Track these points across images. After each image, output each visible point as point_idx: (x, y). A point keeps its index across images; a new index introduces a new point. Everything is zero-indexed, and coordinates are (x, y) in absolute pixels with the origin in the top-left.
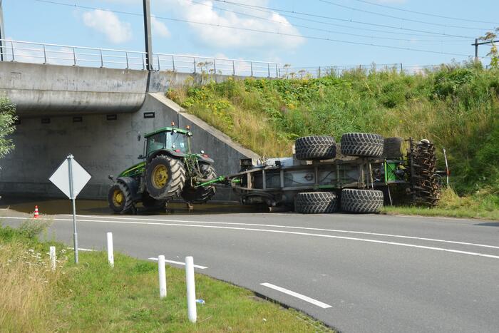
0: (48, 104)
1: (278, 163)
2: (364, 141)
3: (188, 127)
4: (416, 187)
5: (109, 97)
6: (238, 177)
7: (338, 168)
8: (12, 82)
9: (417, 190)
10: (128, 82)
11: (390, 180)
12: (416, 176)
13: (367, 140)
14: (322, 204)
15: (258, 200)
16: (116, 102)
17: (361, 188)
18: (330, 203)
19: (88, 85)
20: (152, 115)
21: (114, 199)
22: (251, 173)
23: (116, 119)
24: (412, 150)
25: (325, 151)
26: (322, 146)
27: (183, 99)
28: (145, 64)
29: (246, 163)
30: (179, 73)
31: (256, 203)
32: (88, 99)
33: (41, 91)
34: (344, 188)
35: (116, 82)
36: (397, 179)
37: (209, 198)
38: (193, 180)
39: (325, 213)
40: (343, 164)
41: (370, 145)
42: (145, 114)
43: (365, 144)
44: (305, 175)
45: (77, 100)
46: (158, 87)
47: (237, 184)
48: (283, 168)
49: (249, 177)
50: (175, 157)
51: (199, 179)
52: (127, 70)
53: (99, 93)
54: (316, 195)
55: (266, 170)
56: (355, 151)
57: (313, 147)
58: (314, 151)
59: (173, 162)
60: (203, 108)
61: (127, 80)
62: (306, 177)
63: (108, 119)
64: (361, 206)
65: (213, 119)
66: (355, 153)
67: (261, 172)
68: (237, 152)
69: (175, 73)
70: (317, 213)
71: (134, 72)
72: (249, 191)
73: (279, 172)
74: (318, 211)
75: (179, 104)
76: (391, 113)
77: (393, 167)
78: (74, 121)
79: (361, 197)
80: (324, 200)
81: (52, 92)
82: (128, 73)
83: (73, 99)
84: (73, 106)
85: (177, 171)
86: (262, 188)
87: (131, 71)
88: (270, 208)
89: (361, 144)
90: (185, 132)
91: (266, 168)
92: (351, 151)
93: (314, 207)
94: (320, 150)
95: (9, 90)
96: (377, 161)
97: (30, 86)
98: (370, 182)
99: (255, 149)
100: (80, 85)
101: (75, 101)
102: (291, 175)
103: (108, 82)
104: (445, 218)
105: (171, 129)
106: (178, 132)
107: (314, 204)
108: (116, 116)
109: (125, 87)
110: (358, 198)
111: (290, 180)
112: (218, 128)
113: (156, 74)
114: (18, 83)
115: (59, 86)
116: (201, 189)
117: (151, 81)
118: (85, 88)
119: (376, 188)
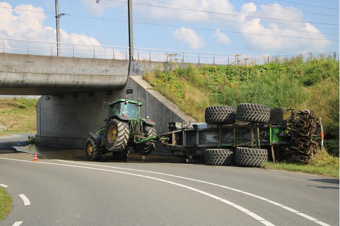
0: (54, 83)
1: (195, 126)
2: (251, 110)
3: (139, 99)
4: (294, 147)
5: (100, 79)
6: (166, 136)
7: (235, 131)
8: (27, 68)
9: (295, 150)
10: (113, 68)
11: (274, 141)
12: (294, 138)
13: (253, 109)
14: (221, 158)
15: (180, 154)
16: (105, 82)
17: (251, 147)
18: (227, 158)
19: (83, 70)
20: (130, 92)
21: (88, 149)
22: (175, 133)
23: (111, 94)
24: (292, 118)
25: (224, 118)
26: (222, 114)
27: (152, 80)
28: (128, 56)
29: (172, 126)
30: (154, 62)
31: (179, 156)
32: (84, 80)
33: (48, 74)
34: (239, 146)
35: (104, 68)
36: (280, 140)
37: (151, 151)
38: (136, 138)
39: (223, 165)
40: (239, 128)
41: (256, 113)
42: (127, 90)
43: (252, 113)
44: (214, 135)
45: (76, 81)
46: (137, 72)
47: (166, 141)
48: (198, 130)
49: (174, 136)
50: (122, 121)
51: (140, 137)
52: (113, 60)
53: (91, 76)
54: (216, 151)
55: (185, 131)
56: (244, 118)
57: (215, 114)
58: (216, 117)
59: (120, 124)
60: (165, 86)
61: (113, 66)
62: (214, 137)
63: (107, 95)
64: (247, 161)
65: (169, 94)
66: (244, 119)
67: (182, 132)
68: (180, 118)
69: (150, 62)
70: (217, 165)
71: (118, 61)
72: (174, 146)
73: (196, 133)
74: (217, 163)
75: (149, 83)
76: (307, 90)
77: (277, 131)
78: (90, 96)
79: (248, 154)
80: (222, 155)
81: (56, 75)
82: (114, 62)
83: (72, 80)
84: (73, 85)
85: (122, 130)
86: (182, 145)
87: (116, 60)
88: (187, 160)
89: (248, 112)
90: (136, 102)
91: (186, 130)
92: (242, 118)
93: (214, 160)
94: (220, 116)
95: (25, 74)
96: (266, 126)
97: (40, 71)
98: (257, 142)
99: (194, 116)
100: (77, 71)
101: (73, 82)
102: (205, 135)
103: (98, 68)
104: (302, 173)
105: (124, 100)
106: (129, 102)
107: (214, 158)
108: (111, 92)
109: (111, 72)
110: (245, 155)
111: (204, 139)
112: (171, 100)
113: (135, 62)
114: (31, 69)
115: (61, 71)
116: (143, 144)
117: (131, 68)
118: (81, 72)
119: (262, 147)
